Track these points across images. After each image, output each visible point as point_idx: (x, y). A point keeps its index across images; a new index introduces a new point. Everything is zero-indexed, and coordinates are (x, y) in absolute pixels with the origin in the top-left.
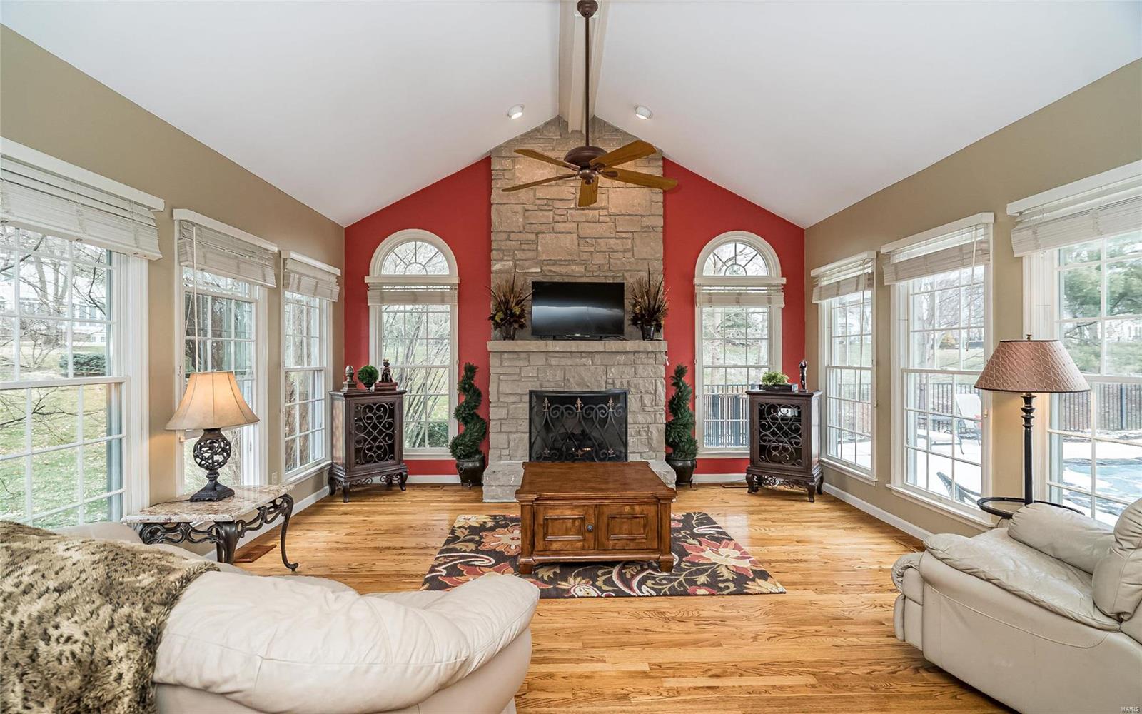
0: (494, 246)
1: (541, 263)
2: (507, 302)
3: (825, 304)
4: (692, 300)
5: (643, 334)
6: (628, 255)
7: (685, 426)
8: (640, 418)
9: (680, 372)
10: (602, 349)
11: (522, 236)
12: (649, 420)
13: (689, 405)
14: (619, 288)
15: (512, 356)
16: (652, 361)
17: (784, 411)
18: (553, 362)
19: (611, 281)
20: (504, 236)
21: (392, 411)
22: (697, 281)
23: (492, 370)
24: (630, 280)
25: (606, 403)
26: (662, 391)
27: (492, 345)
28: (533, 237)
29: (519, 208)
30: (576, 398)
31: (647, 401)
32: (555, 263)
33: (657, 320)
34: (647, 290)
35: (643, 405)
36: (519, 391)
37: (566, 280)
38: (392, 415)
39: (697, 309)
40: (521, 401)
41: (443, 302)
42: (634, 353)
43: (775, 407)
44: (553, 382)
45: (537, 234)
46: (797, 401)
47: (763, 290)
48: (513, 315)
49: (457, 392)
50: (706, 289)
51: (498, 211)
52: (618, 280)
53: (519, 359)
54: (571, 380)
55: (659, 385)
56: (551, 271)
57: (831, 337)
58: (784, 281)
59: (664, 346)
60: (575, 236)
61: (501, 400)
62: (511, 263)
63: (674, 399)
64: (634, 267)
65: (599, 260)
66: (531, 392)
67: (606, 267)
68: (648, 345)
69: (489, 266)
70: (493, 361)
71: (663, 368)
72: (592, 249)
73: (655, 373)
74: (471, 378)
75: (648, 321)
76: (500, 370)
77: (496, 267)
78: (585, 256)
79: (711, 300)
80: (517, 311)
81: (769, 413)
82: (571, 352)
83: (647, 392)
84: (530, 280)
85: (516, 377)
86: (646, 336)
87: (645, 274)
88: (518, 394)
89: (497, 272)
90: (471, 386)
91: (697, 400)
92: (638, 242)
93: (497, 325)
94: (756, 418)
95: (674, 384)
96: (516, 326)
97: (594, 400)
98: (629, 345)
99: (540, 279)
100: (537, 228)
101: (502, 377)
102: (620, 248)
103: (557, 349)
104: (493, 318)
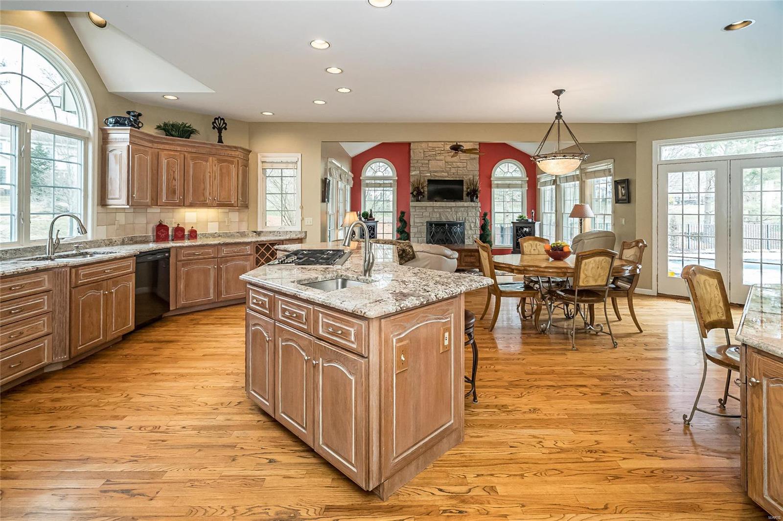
0: (412, 165)
1: (430, 172)
2: (418, 188)
3: (542, 188)
4: (490, 186)
5: (471, 200)
6: (465, 169)
7: (488, 235)
8: (470, 232)
9: (485, 215)
10: (455, 205)
11: (423, 161)
12: (473, 233)
13: (489, 228)
14: (462, 181)
15: (419, 208)
16: (474, 210)
17: (525, 229)
18: (436, 210)
19: (458, 179)
20: (416, 161)
21: (374, 229)
22: (492, 179)
23: (411, 213)
24: (465, 179)
25: (457, 226)
26: (478, 222)
27: (412, 204)
28: (427, 162)
29: (422, 151)
30: (445, 224)
31: (472, 226)
32: (436, 172)
33: (476, 194)
34: (472, 183)
35: (471, 227)
36: (422, 222)
37: (440, 179)
38: (374, 231)
39: (492, 190)
40: (423, 226)
41: (391, 187)
42: (467, 207)
43: (522, 228)
44: (435, 218)
45: (429, 161)
46: (530, 225)
47: (520, 182)
48: (421, 192)
49: (396, 222)
50: (496, 182)
51: (413, 152)
52: (461, 179)
53: (422, 209)
54: (443, 217)
55: (477, 220)
56: (434, 175)
57: (544, 201)
58: (527, 179)
59: (479, 204)
60: (444, 161)
61: (415, 224)
62: (419, 172)
63: (483, 225)
64: (467, 174)
65: (453, 170)
66: (427, 222)
67: (456, 174)
68: (473, 204)
69: (409, 172)
70: (412, 210)
71: (479, 213)
72: (450, 166)
73: (476, 215)
74: (403, 216)
75: (473, 194)
76: (415, 213)
77: (413, 173)
78: (448, 169)
79: (498, 186)
80: (422, 190)
81: (520, 230)
82: (443, 207)
83: (472, 222)
84: (426, 179)
85: (421, 216)
86: (472, 201)
87: (472, 176)
88: (422, 223)
89: (412, 176)
90: (403, 219)
91: (492, 226)
92: (468, 164)
93: (414, 196)
94: (515, 232)
95: (483, 219)
96: (422, 196)
97: (452, 224)
98: (466, 204)
99: (430, 178)
100: (429, 158)
101: (415, 216)
102: (462, 166)
103: (437, 205)
104: (412, 193)
